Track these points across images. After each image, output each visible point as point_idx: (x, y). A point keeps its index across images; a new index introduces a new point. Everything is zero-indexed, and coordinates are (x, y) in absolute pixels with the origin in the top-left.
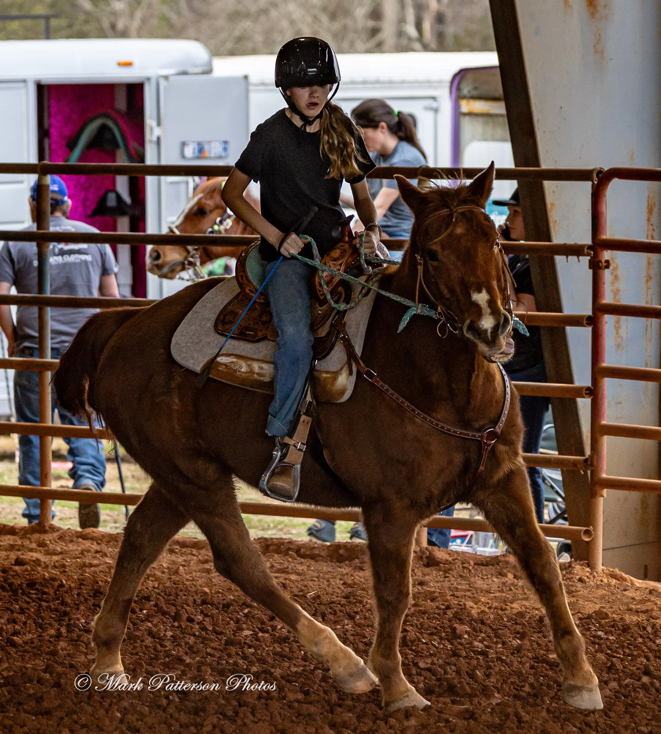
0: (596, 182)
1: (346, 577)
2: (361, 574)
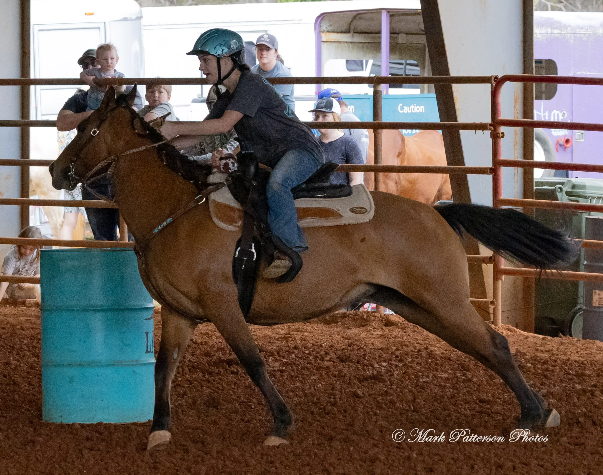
0: (494, 84)
1: (340, 333)
2: (349, 331)
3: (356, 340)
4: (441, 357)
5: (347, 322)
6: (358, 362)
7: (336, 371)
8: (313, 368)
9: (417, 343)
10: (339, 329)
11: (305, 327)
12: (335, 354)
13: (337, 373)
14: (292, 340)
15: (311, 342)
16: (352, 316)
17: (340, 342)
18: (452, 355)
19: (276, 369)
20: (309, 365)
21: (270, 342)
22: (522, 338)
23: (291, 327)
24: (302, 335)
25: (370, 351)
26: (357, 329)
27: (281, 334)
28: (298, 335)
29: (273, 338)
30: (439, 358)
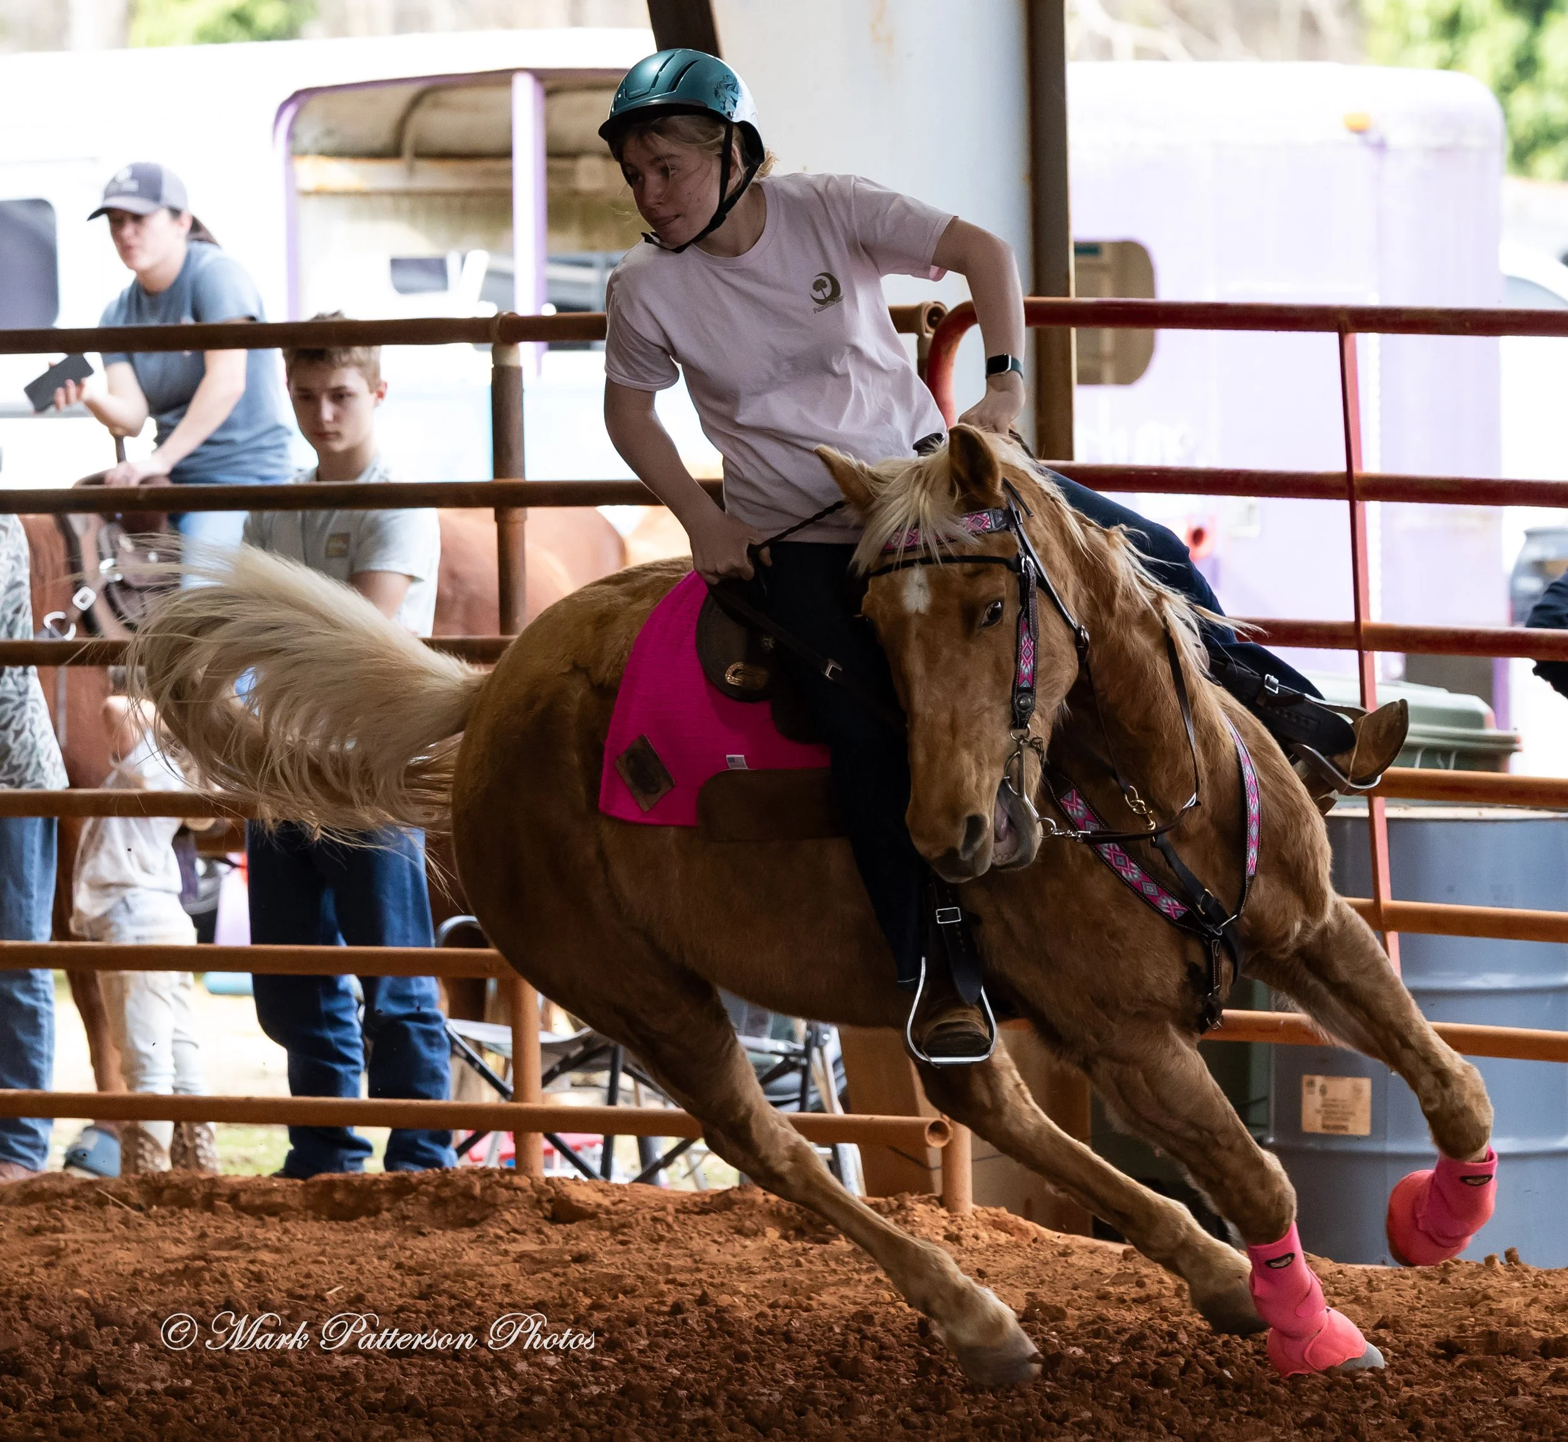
0: (929, 335)
1: (389, 1251)
2: (423, 1243)
3: (446, 1277)
4: (758, 1331)
5: (410, 1210)
7: (377, 1390)
8: (291, 1379)
9: (668, 1282)
10: (383, 1238)
11: (260, 1233)
13: (381, 1395)
14: (217, 1281)
15: (285, 1285)
16: (431, 1189)
17: (388, 1283)
18: (796, 1323)
19: (159, 1386)
20: (277, 1370)
21: (136, 1290)
22: (1046, 1254)
23: (211, 1231)
24: (252, 1262)
26: (450, 1234)
27: (173, 1261)
28: (236, 1260)
29: (146, 1275)
30: (748, 1334)
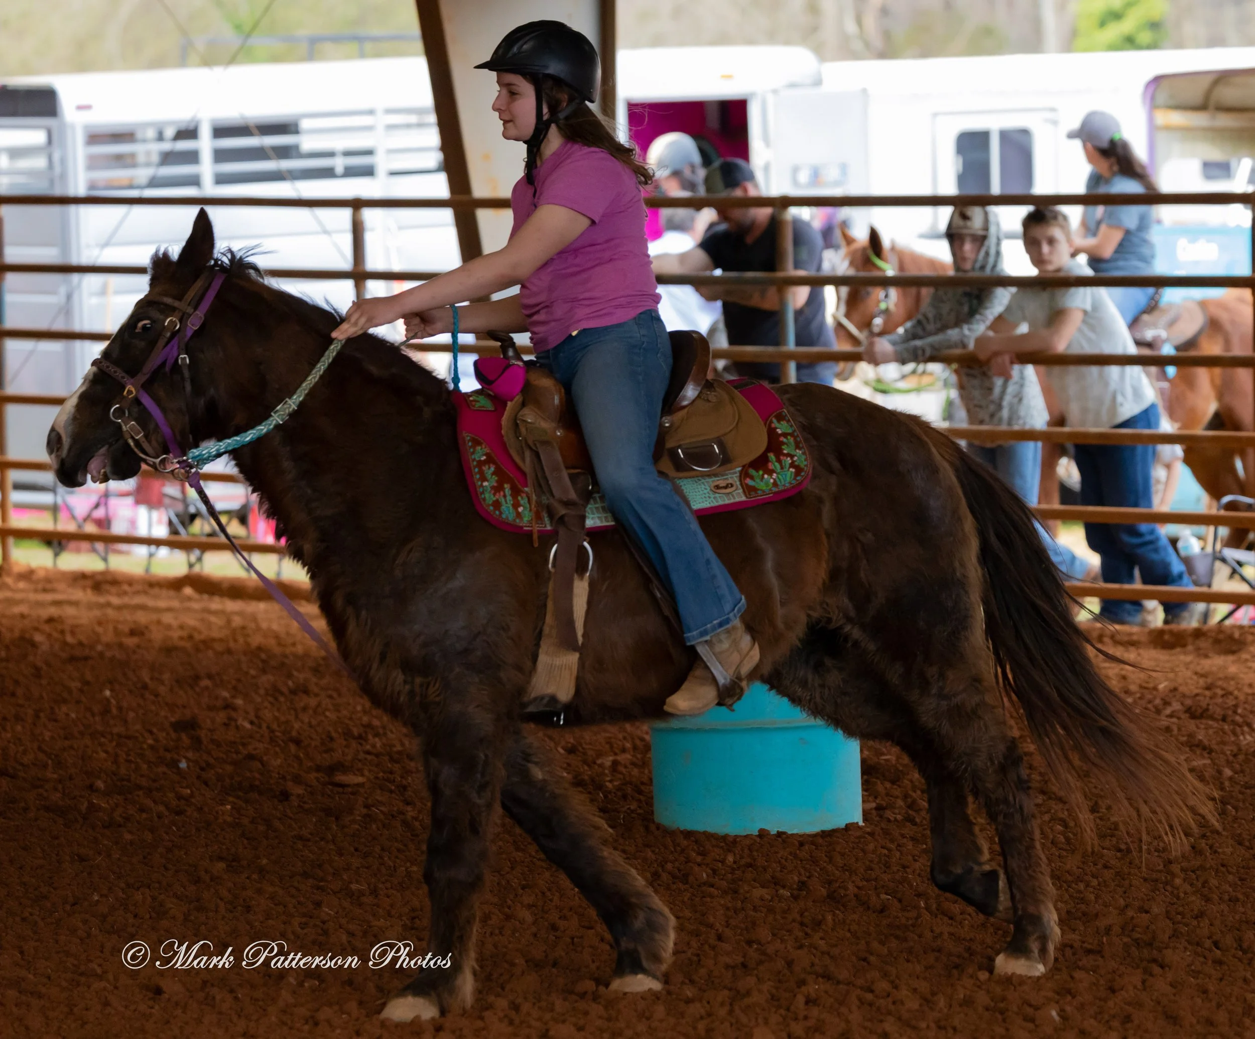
1: (1191, 666)
2: (1209, 662)
6: (1224, 719)
10: (1189, 658)
12: (1182, 704)
25: (1247, 699)
26: (1222, 657)
